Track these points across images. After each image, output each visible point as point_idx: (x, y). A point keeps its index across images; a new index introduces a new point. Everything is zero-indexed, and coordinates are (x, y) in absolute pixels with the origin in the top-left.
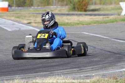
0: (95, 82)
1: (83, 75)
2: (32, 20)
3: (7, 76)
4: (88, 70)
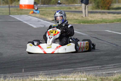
0: (116, 79)
1: (105, 72)
3: (31, 72)
4: (110, 67)
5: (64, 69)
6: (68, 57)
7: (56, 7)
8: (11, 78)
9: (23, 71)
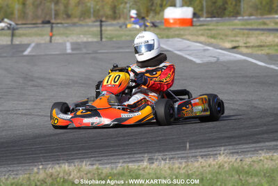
2: (241, 41)
3: (201, 148)
5: (264, 142)
6: (271, 119)
7: (236, 21)
8: (163, 162)
9: (188, 147)
